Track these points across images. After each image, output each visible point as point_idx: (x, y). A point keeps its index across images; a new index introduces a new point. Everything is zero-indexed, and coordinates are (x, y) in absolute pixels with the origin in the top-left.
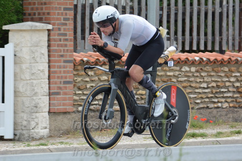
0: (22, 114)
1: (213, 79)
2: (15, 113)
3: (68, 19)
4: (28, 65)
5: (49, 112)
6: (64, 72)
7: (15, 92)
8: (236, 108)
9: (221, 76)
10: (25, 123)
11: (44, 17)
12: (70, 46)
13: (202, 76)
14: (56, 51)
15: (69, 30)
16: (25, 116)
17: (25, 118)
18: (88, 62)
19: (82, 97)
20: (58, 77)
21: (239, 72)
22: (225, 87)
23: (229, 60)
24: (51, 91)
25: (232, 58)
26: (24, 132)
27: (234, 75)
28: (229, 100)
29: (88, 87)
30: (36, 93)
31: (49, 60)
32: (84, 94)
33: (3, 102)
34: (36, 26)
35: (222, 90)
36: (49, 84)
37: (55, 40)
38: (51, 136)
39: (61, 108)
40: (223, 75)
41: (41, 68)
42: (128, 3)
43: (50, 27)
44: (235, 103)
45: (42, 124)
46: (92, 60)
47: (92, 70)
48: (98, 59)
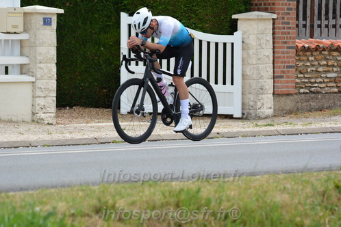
0: (249, 96)
2: (243, 94)
3: (291, 9)
4: (254, 51)
5: (273, 94)
6: (287, 57)
7: (243, 75)
10: (252, 103)
11: (269, 7)
12: (293, 33)
14: (280, 38)
15: (291, 19)
16: (252, 97)
17: (252, 99)
18: (309, 48)
19: (303, 80)
20: (282, 62)
24: (276, 75)
26: (251, 111)
29: (309, 71)
30: (262, 77)
31: (274, 47)
32: (305, 78)
33: (232, 84)
34: (262, 16)
36: (274, 68)
37: (279, 28)
38: (275, 116)
39: (285, 90)
41: (267, 54)
43: (275, 16)
45: (267, 104)
46: (313, 46)
47: (312, 55)
48: (318, 46)
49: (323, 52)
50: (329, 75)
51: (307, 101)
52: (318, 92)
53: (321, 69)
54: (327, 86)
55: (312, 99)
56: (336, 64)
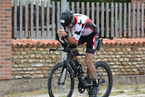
1: (105, 56)
3: (8, 17)
6: (6, 52)
8: (121, 75)
9: (110, 54)
12: (9, 35)
13: (98, 54)
15: (8, 24)
18: (21, 45)
19: (18, 69)
20: (2, 56)
21: (122, 51)
22: (113, 61)
23: (116, 43)
25: (117, 42)
27: (119, 53)
28: (116, 70)
29: (22, 62)
32: (19, 67)
35: (111, 63)
39: (4, 76)
40: (112, 53)
42: (48, 6)
44: (120, 72)
46: (25, 44)
47: (24, 51)
48: (28, 43)
49: (32, 48)
50: (37, 65)
51: (21, 84)
52: (29, 78)
53: (31, 61)
54: (35, 73)
55: (25, 82)
56: (42, 57)
